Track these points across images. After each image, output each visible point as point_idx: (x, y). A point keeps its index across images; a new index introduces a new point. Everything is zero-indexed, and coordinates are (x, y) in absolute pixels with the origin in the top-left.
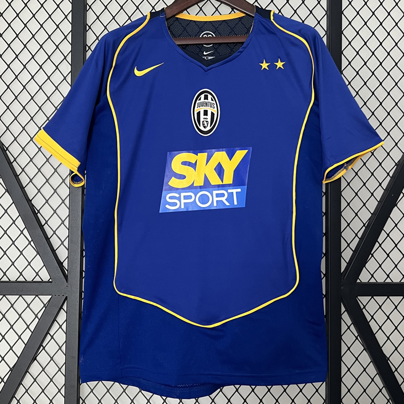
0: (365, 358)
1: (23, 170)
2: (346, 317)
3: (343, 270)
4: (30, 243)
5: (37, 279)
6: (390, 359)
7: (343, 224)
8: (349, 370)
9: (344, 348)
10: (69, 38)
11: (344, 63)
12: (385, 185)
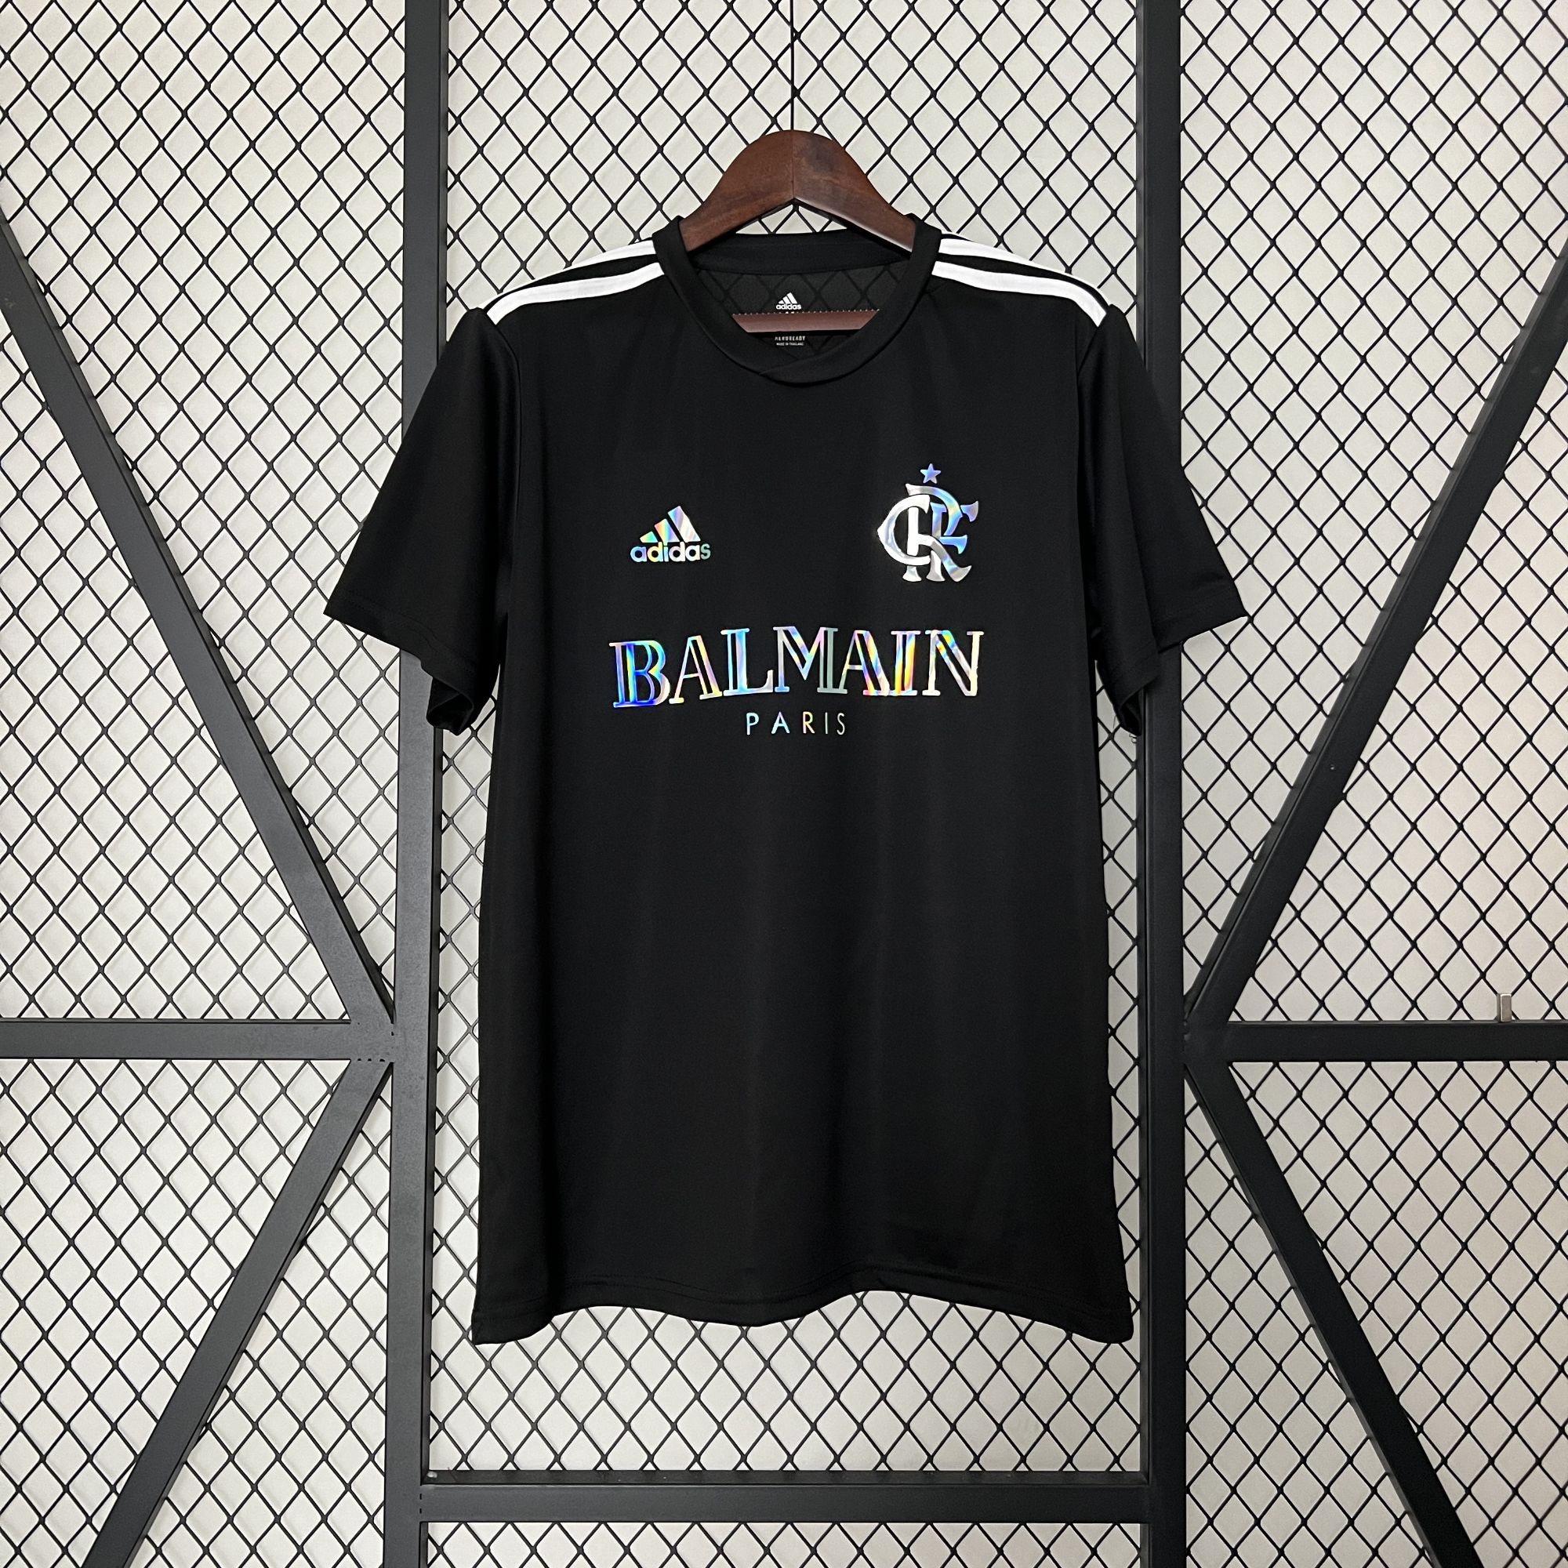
0: (1257, 1242)
1: (267, 702)
2: (1198, 1123)
3: (1188, 985)
4: (287, 911)
5: (310, 1014)
6: (1329, 1244)
7: (1190, 854)
8: (1209, 1275)
9: (1193, 1213)
10: (397, 324)
11: (1189, 386)
12: (1310, 739)
